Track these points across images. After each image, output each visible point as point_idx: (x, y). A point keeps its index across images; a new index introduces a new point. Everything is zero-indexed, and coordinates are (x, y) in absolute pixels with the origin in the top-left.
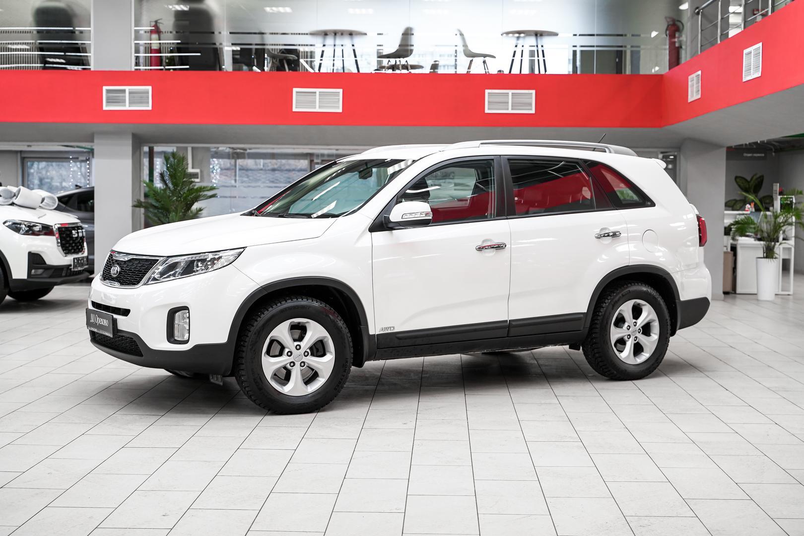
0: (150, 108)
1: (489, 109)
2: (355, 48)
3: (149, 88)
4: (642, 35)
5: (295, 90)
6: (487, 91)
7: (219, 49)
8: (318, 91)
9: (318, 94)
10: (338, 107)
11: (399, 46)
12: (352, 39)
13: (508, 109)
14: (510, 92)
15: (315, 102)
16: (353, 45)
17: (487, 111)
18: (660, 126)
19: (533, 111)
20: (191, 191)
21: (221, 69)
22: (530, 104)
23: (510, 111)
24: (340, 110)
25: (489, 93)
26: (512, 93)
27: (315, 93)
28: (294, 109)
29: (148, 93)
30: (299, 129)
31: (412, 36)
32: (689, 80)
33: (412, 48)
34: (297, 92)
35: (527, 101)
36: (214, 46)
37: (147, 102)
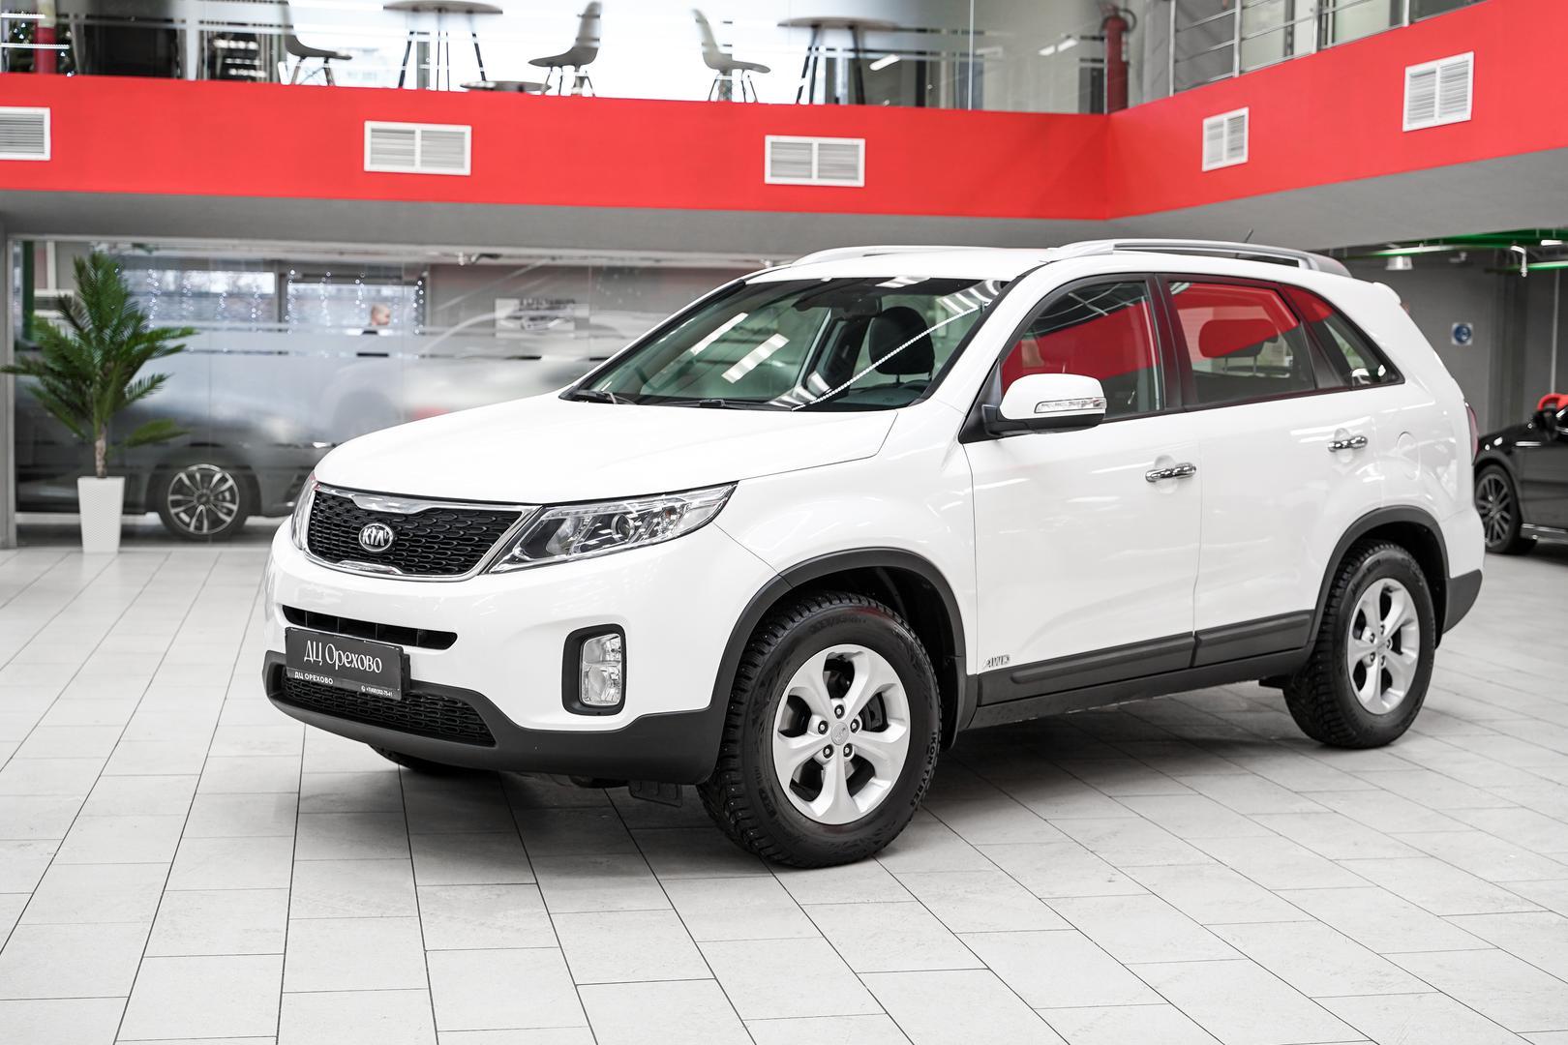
0: (46, 156)
1: (773, 175)
2: (478, 40)
3: (45, 113)
5: (369, 125)
6: (769, 139)
7: (178, 33)
8: (418, 128)
9: (418, 135)
10: (461, 165)
11: (577, 39)
12: (470, 21)
13: (810, 177)
14: (816, 141)
15: (412, 153)
16: (474, 35)
17: (769, 179)
19: (860, 182)
20: (137, 336)
21: (180, 77)
22: (855, 168)
23: (815, 181)
24: (466, 171)
25: (773, 143)
26: (820, 145)
27: (413, 132)
28: (368, 167)
29: (41, 122)
30: (374, 209)
31: (597, 20)
33: (595, 44)
34: (373, 131)
35: (849, 160)
36: (170, 26)
37: (41, 144)
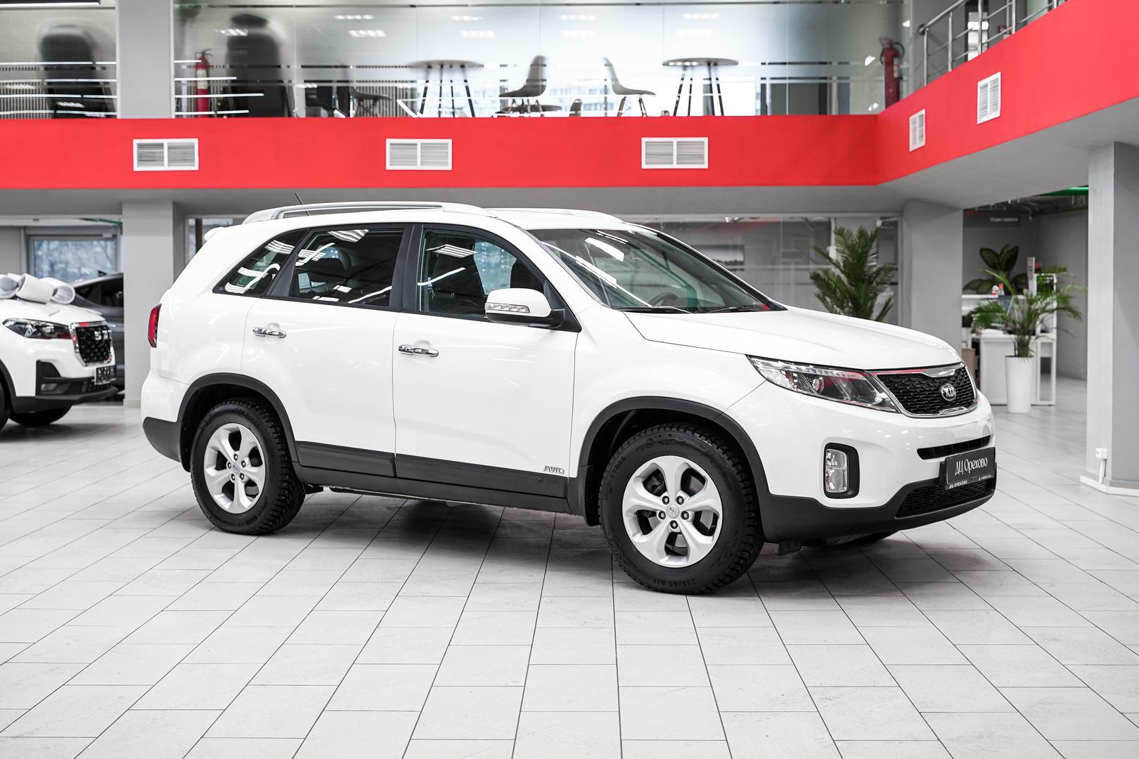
0: (196, 168)
1: (647, 163)
2: (468, 84)
3: (195, 141)
4: (852, 63)
5: (389, 141)
6: (644, 140)
7: (287, 88)
8: (419, 142)
9: (419, 146)
10: (447, 164)
11: (527, 81)
12: (464, 72)
13: (672, 163)
14: (675, 140)
15: (415, 157)
16: (466, 81)
17: (644, 166)
18: (874, 184)
19: (706, 166)
21: (290, 115)
22: (702, 157)
23: (675, 166)
24: (449, 167)
25: (646, 142)
26: (678, 142)
27: (416, 144)
28: (389, 167)
29: (193, 147)
31: (544, 68)
32: (911, 122)
33: (544, 83)
34: (392, 144)
35: (698, 152)
36: (281, 84)
37: (193, 160)
